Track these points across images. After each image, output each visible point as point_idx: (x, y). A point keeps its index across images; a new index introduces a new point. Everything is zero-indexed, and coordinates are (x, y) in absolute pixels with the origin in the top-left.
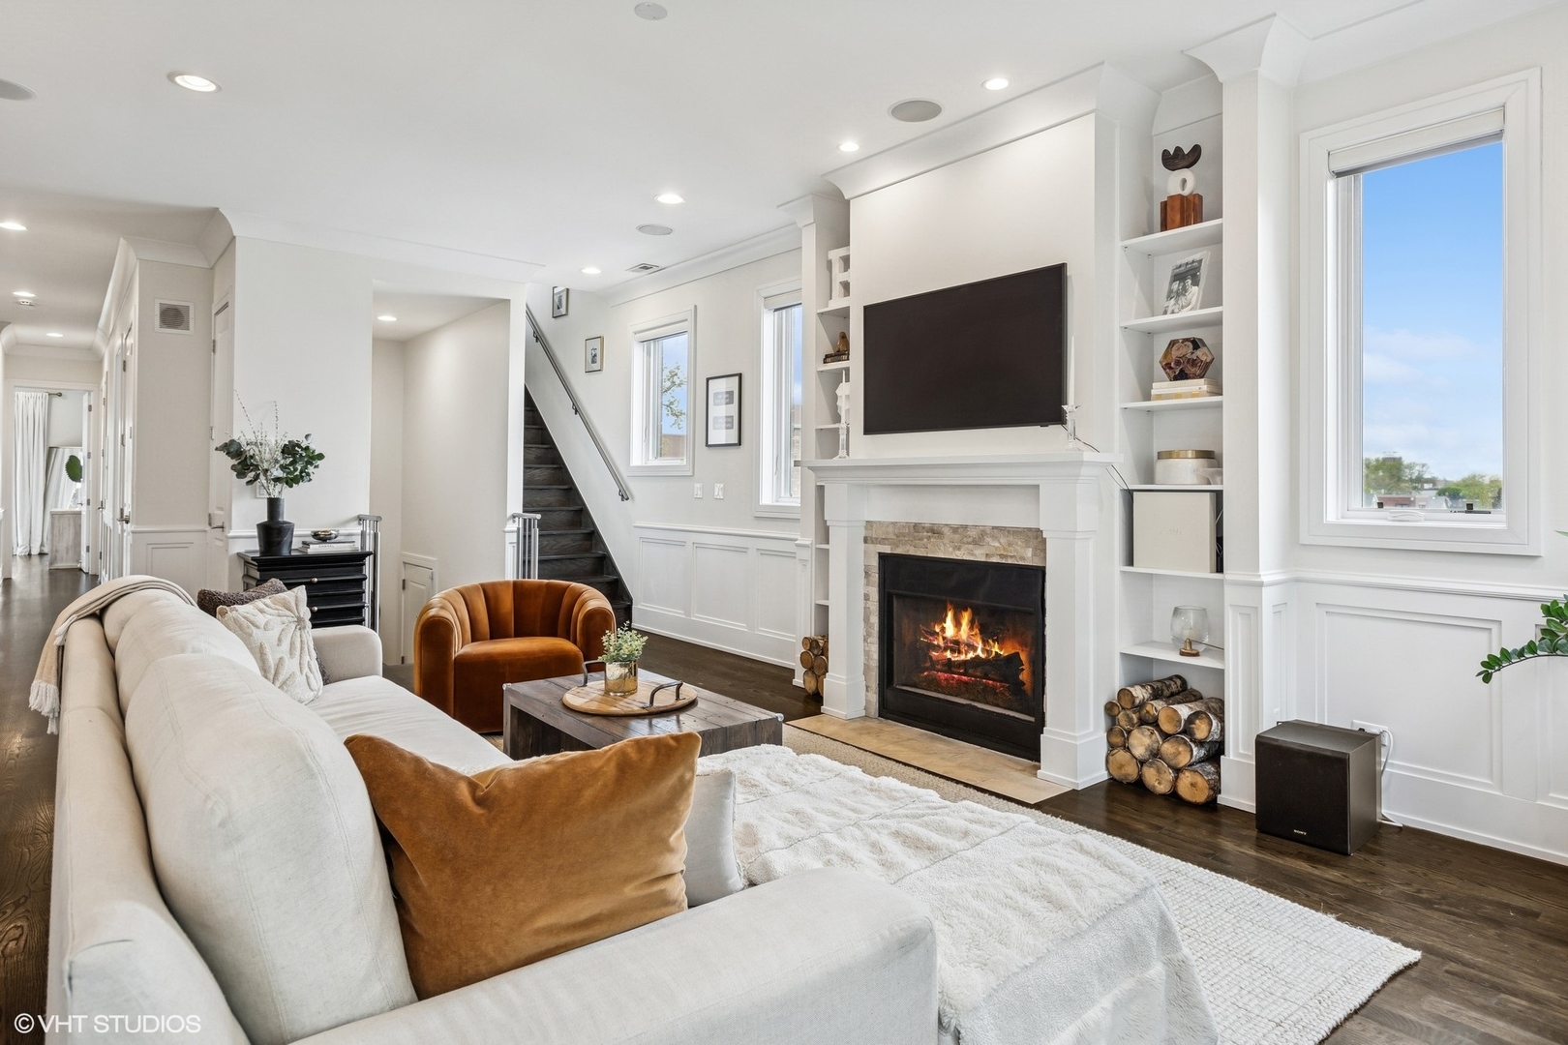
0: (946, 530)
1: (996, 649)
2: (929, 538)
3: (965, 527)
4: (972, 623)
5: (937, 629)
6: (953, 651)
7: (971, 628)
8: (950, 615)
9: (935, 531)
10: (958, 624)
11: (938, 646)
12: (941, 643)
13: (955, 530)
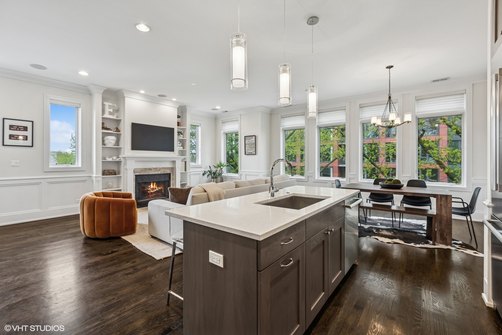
0: (152, 169)
1: (159, 188)
2: (148, 171)
3: (156, 168)
4: (156, 185)
5: (149, 187)
6: (152, 190)
7: (156, 186)
8: (152, 184)
9: (150, 169)
10: (153, 185)
11: (150, 190)
12: (150, 189)
13: (154, 169)
